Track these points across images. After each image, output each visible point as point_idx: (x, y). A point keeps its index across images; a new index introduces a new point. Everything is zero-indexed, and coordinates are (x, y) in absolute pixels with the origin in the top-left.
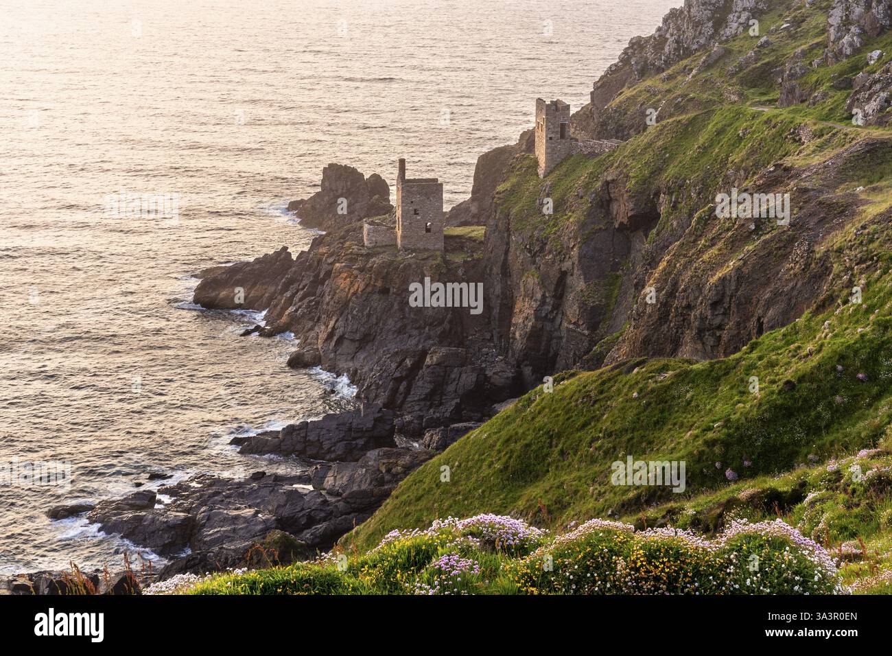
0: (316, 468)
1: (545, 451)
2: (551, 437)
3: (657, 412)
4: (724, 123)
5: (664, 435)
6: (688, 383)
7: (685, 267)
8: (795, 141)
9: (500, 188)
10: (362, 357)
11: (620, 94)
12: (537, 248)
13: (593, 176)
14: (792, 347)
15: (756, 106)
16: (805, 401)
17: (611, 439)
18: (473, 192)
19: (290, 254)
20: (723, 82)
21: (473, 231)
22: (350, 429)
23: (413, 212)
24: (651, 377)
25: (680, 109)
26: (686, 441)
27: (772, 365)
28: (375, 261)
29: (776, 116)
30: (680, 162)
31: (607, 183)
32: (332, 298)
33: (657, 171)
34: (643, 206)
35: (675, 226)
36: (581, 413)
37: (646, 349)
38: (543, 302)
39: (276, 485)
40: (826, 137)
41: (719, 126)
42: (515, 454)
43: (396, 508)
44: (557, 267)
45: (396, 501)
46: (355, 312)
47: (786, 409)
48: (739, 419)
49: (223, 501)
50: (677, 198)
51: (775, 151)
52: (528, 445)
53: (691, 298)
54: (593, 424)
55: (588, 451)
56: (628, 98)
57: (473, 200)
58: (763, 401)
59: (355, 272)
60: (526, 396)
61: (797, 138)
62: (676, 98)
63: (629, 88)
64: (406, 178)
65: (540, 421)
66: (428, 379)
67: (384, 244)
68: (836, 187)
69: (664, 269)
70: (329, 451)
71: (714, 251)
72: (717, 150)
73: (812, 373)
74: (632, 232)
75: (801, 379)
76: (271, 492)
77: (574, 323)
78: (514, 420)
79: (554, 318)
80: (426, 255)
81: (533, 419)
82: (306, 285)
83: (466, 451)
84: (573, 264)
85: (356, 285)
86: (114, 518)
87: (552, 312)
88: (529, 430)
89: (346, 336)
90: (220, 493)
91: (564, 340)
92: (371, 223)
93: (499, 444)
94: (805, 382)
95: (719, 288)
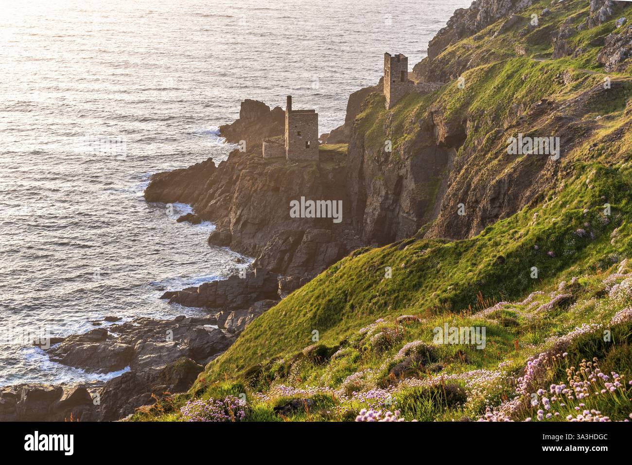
0: (221, 314)
1: (341, 305)
2: (346, 295)
3: (416, 277)
4: (512, 70)
5: (418, 294)
6: (440, 257)
7: (477, 173)
8: (559, 83)
9: (358, 117)
10: (260, 236)
11: (444, 50)
12: (382, 159)
13: (423, 109)
14: (511, 231)
15: (537, 58)
16: (511, 271)
17: (384, 297)
18: (346, 120)
19: (214, 163)
20: (516, 41)
21: (341, 147)
22: (247, 287)
23: (297, 134)
24: (415, 253)
25: (485, 60)
26: (431, 299)
27: (496, 244)
28: (269, 169)
29: (548, 65)
30: (481, 98)
31: (432, 113)
32: (239, 194)
33: (466, 104)
34: (455, 129)
35: (476, 144)
36: (367, 278)
37: (448, 231)
38: (386, 197)
39: (191, 325)
40: (580, 80)
41: (509, 72)
42: (322, 307)
43: (242, 344)
44: (396, 173)
45: (243, 339)
46: (255, 204)
47: (497, 277)
48: (464, 284)
49: (154, 336)
50: (478, 124)
51: (546, 91)
52: (330, 301)
53: (478, 195)
54: (374, 286)
55: (368, 305)
56: (450, 53)
57: (346, 125)
58: (482, 271)
59: (256, 176)
60: (335, 265)
61: (561, 81)
62: (482, 52)
63: (451, 45)
64: (293, 109)
65: (341, 283)
66: (305, 251)
67: (276, 156)
68: (582, 116)
69: (463, 174)
70: (232, 302)
71: (495, 162)
72: (506, 90)
73: (517, 251)
74: (449, 148)
75: (509, 255)
76: (188, 330)
77: (407, 213)
78: (324, 282)
79: (394, 209)
80: (305, 164)
81: (336, 281)
82: (223, 185)
83: (291, 304)
84: (407, 171)
85: (256, 186)
86: (77, 347)
87: (392, 204)
88: (332, 289)
89: (249, 221)
90: (152, 330)
91: (401, 224)
92: (269, 141)
93: (312, 299)
94: (512, 257)
95: (496, 188)
